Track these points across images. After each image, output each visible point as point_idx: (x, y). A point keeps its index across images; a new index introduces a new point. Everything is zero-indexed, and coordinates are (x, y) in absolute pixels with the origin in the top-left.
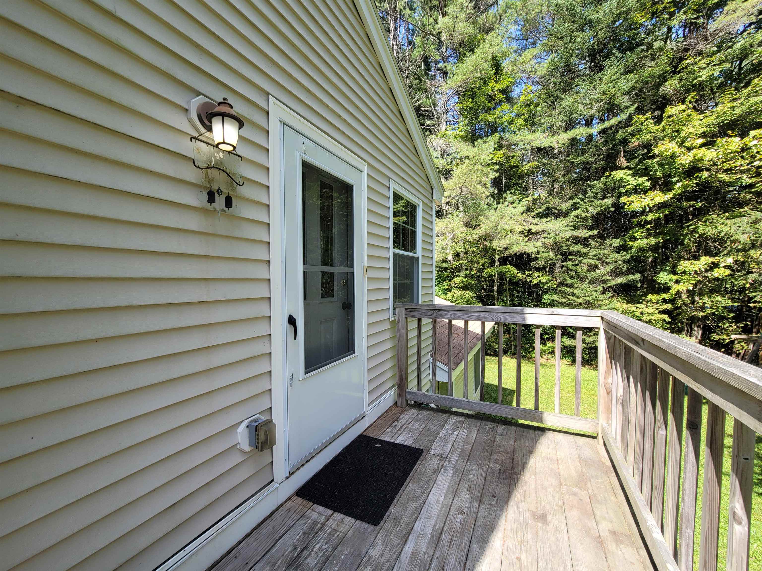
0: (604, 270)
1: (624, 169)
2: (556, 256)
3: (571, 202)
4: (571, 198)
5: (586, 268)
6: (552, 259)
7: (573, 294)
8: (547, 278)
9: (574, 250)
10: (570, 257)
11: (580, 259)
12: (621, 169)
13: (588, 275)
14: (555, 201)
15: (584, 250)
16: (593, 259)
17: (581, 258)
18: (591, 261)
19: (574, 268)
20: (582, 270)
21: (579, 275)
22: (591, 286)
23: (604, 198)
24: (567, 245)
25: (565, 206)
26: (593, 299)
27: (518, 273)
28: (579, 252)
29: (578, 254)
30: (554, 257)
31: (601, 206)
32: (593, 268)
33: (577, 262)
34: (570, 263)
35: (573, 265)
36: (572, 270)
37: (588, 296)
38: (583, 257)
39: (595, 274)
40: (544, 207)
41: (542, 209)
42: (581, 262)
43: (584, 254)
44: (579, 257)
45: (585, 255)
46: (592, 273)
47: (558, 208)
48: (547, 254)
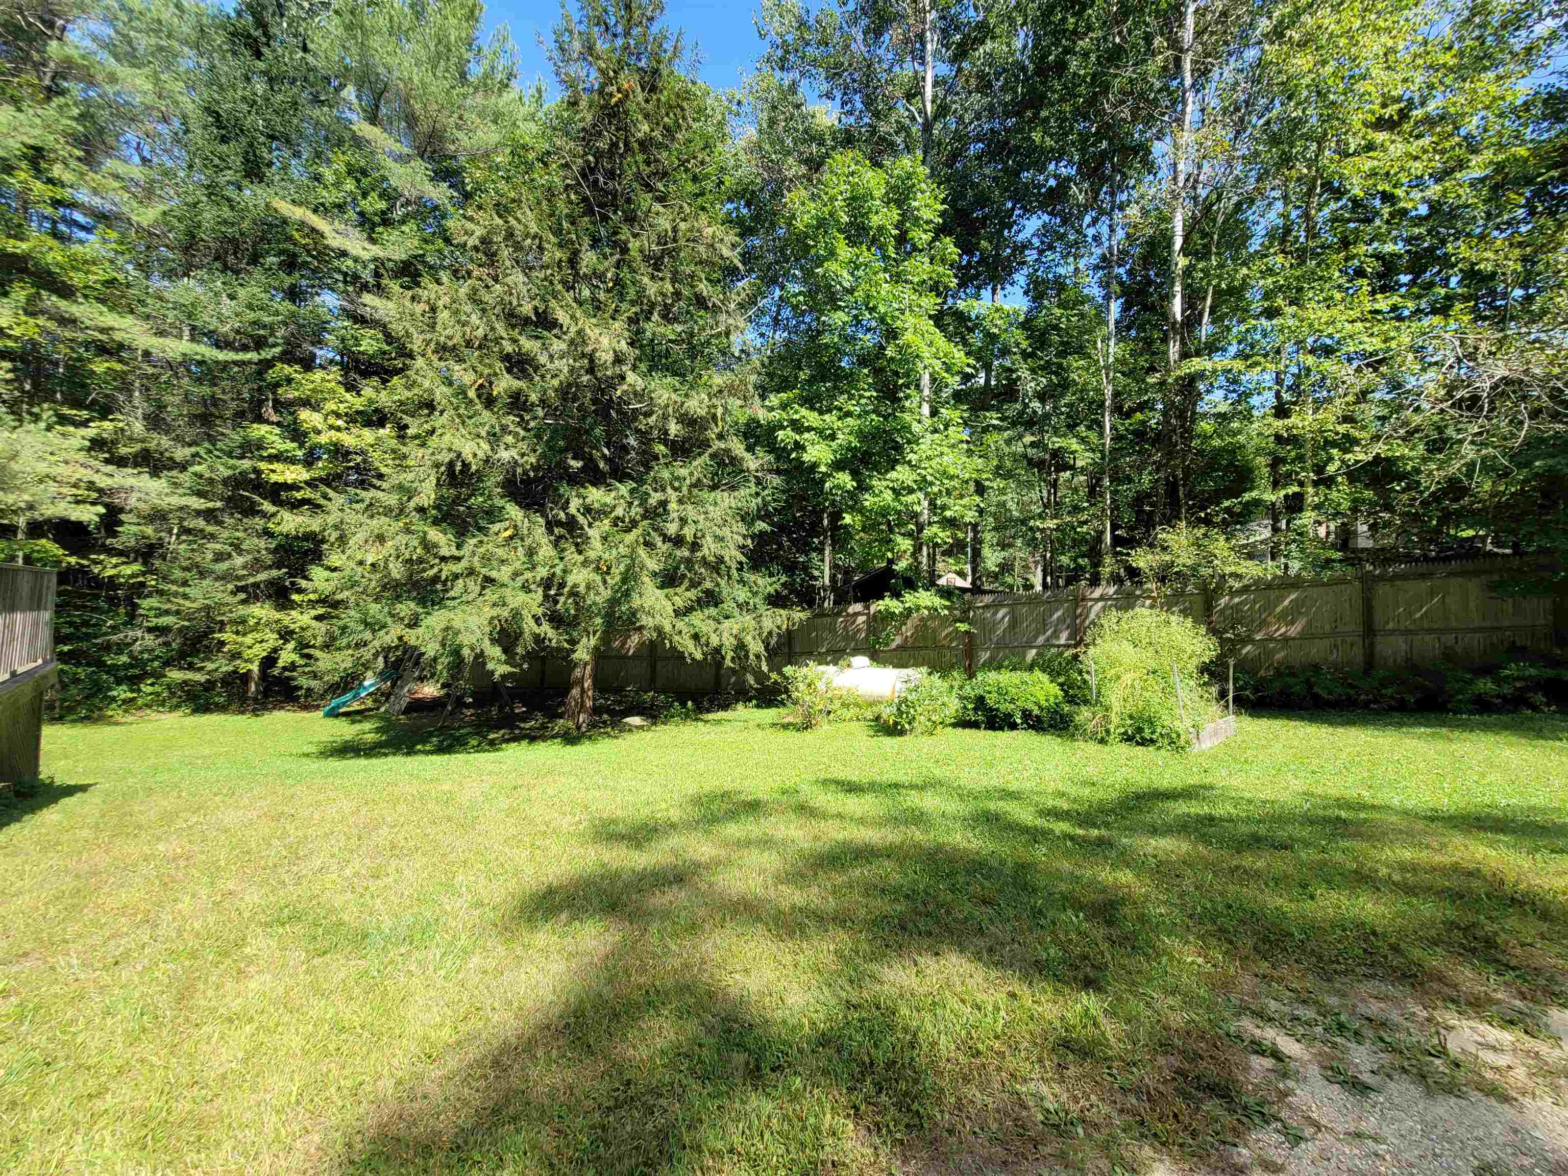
0: (239, 561)
1: (273, 423)
3: (193, 449)
7: (185, 596)
12: (268, 422)
14: (161, 442)
15: (210, 529)
18: (218, 546)
22: (217, 584)
23: (242, 457)
25: (181, 453)
28: (202, 531)
31: (233, 467)
32: (219, 557)
39: (223, 566)
40: (138, 447)
45: (212, 537)
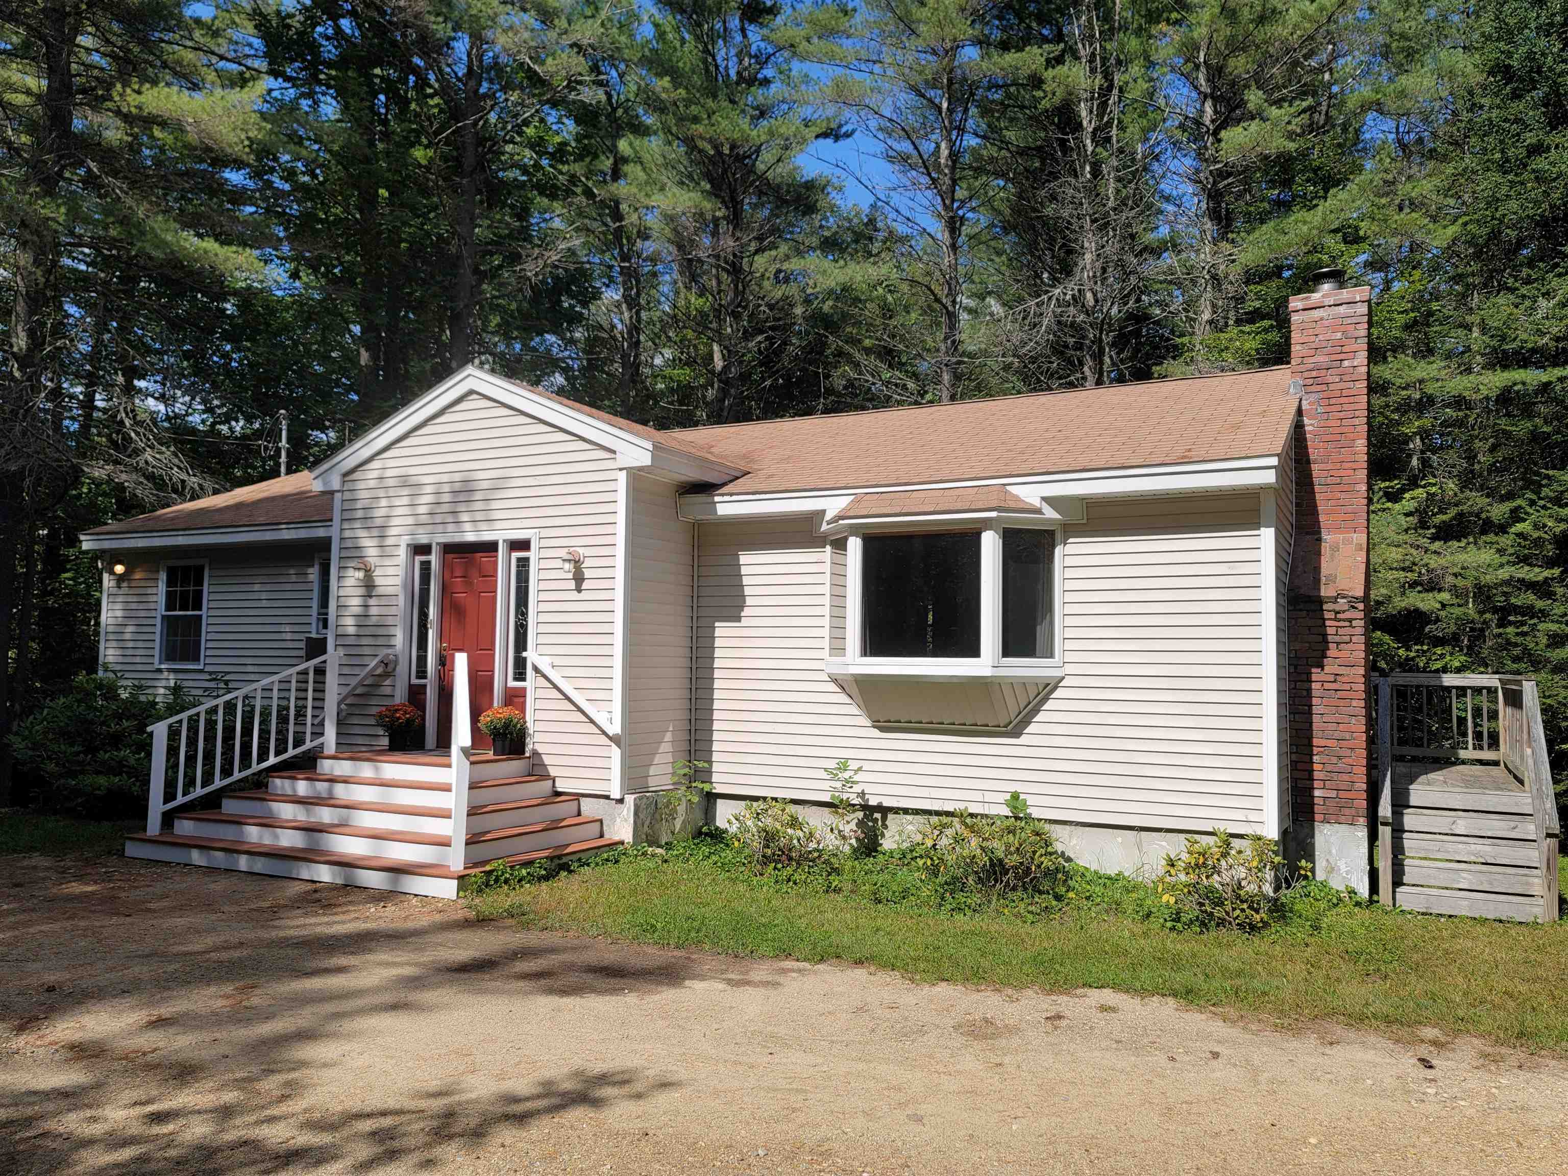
2: (1481, 613)
4: (1510, 496)
5: (1544, 641)
6: (1472, 622)
8: (1463, 658)
9: (1519, 603)
10: (1511, 618)
11: (1532, 622)
13: (1548, 655)
16: (1558, 622)
17: (1535, 621)
19: (1519, 640)
20: (1537, 644)
21: (1530, 655)
24: (1505, 594)
26: (1559, 703)
27: (1399, 648)
29: (1529, 611)
30: (1477, 617)
33: (1525, 629)
34: (1510, 630)
35: (1517, 634)
36: (1516, 645)
37: (1549, 697)
38: (1539, 618)
41: (1449, 516)
42: (1534, 627)
43: (1541, 611)
44: (1531, 618)
46: (1558, 650)
47: (1484, 516)
48: (1461, 609)
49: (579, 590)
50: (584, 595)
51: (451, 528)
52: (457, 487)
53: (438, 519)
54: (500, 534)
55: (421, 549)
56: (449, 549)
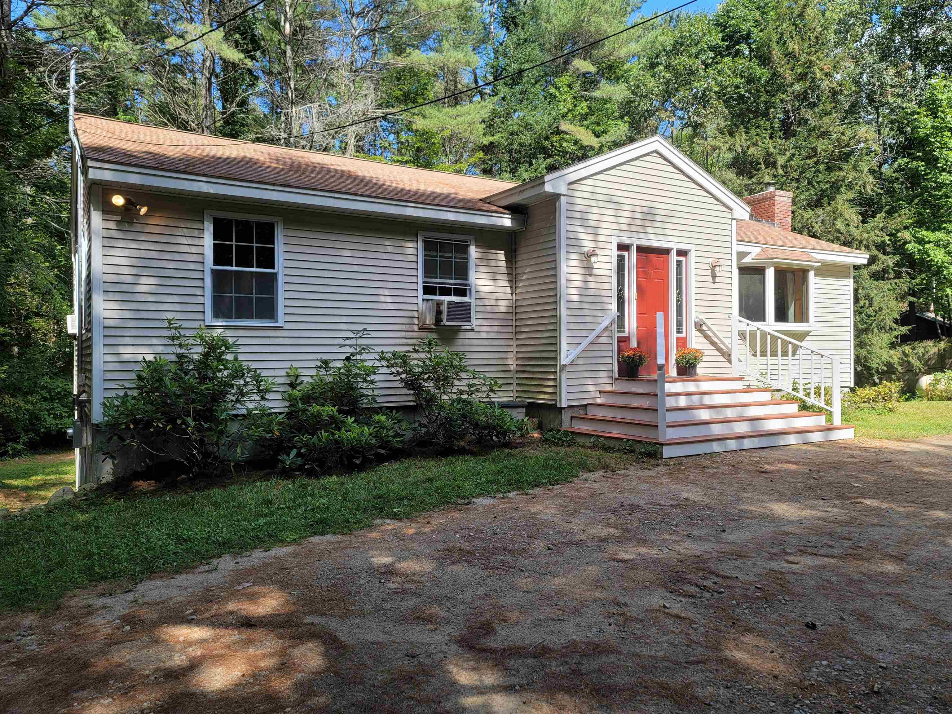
49: (714, 283)
50: (716, 286)
51: (642, 236)
52: (645, 210)
53: (634, 228)
54: (674, 245)
55: (622, 247)
56: (641, 250)
